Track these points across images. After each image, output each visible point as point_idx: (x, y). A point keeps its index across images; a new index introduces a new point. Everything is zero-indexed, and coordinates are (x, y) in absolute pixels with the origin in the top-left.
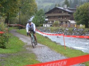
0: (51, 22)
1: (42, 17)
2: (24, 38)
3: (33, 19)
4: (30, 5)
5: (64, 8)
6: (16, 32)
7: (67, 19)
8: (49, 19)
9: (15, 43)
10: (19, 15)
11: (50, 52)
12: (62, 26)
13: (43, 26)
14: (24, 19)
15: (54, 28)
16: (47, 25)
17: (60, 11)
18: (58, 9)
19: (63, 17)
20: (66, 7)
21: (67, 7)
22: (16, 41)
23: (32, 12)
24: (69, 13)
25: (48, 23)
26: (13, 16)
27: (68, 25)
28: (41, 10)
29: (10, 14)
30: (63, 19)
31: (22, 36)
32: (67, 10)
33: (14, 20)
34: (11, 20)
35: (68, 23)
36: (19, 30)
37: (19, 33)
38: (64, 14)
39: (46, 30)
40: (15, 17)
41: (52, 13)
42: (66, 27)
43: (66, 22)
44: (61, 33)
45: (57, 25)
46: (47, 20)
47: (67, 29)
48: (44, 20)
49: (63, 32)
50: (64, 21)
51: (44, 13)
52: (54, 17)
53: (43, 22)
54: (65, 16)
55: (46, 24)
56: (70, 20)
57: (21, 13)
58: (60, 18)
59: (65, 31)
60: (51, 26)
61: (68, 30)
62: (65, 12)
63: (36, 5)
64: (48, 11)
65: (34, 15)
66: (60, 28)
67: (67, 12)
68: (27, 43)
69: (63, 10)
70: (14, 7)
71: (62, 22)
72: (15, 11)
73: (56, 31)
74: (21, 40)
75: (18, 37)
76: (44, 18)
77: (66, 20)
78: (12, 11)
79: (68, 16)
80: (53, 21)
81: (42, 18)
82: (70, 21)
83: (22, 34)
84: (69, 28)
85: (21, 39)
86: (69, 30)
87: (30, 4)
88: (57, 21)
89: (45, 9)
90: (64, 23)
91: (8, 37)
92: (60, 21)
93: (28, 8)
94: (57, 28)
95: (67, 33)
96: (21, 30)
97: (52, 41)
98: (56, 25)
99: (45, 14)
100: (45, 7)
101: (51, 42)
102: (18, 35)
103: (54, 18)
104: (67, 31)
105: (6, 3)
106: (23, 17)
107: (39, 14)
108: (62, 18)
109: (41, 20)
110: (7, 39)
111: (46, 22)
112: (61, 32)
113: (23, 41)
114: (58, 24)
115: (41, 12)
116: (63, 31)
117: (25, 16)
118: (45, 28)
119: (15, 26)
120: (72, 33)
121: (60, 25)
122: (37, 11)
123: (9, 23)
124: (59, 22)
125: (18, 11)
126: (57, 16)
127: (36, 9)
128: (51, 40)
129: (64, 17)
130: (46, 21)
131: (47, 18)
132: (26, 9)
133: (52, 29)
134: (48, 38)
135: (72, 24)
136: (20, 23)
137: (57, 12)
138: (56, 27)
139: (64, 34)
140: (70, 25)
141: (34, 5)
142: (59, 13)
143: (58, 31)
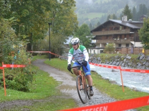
0: (101, 46)
1: (87, 37)
2: (57, 74)
4: (65, 19)
5: (123, 22)
6: (44, 64)
7: (129, 40)
8: (98, 41)
9: (43, 82)
10: (48, 36)
11: (100, 97)
12: (120, 51)
14: (57, 42)
15: (107, 55)
16: (94, 51)
17: (117, 26)
18: (113, 23)
19: (121, 36)
20: (126, 20)
21: (128, 20)
22: (45, 79)
23: (69, 29)
24: (132, 30)
25: (97, 47)
26: (39, 38)
27: (130, 50)
28: (85, 26)
29: (33, 34)
30: (122, 40)
31: (54, 70)
32: (128, 25)
33: (40, 43)
34: (36, 44)
35: (130, 46)
36: (48, 60)
37: (49, 65)
38: (123, 32)
39: (94, 59)
40: (42, 38)
41: (103, 30)
42: (128, 53)
43: (127, 45)
44: (118, 63)
45: (112, 50)
46: (94, 41)
48: (89, 43)
49: (121, 62)
50: (123, 44)
51: (90, 30)
52: (107, 37)
53: (89, 46)
54: (125, 35)
55: (92, 49)
57: (51, 32)
58: (117, 38)
59: (125, 60)
60: (102, 52)
61: (130, 58)
62: (125, 27)
63: (76, 19)
64: (95, 27)
65: (73, 35)
66: (116, 56)
67: (129, 27)
68: (62, 82)
69: (120, 25)
70: (40, 23)
71: (120, 45)
72: (41, 29)
73: (111, 60)
74: (52, 77)
75: (47, 72)
76: (90, 39)
77: (127, 42)
78: (38, 29)
79: (130, 35)
80: (105, 44)
81: (86, 40)
82: (133, 42)
83: (54, 67)
84: (132, 55)
85: (52, 75)
86: (131, 59)
87: (66, 16)
88: (112, 44)
89: (90, 24)
90: (124, 46)
91: (33, 73)
92: (117, 44)
93: (62, 23)
94: (111, 55)
95: (129, 64)
96: (52, 60)
97: (103, 79)
98: (110, 50)
99: (91, 32)
100: (91, 20)
101: (101, 80)
102: (47, 70)
104: (129, 60)
105: (28, 17)
106: (55, 39)
107: (81, 32)
108: (121, 38)
110: (30, 76)
111: (94, 46)
112: (118, 61)
113: (55, 78)
114: (114, 48)
115: (84, 28)
116: (121, 60)
117: (57, 38)
118: (92, 55)
119: (42, 54)
120: (136, 63)
121: (117, 50)
122: (77, 27)
123: (32, 49)
124: (115, 46)
125: (47, 29)
126: (111, 35)
127: (75, 25)
128: (101, 77)
129: (123, 36)
130: (93, 44)
131: (94, 39)
132: (59, 26)
133: (104, 57)
134: (97, 73)
135: (136, 49)
136: (50, 49)
137: (112, 29)
138: (110, 53)
139: (123, 65)
140: (134, 50)
141: (72, 18)
142: (115, 29)
143: (114, 60)
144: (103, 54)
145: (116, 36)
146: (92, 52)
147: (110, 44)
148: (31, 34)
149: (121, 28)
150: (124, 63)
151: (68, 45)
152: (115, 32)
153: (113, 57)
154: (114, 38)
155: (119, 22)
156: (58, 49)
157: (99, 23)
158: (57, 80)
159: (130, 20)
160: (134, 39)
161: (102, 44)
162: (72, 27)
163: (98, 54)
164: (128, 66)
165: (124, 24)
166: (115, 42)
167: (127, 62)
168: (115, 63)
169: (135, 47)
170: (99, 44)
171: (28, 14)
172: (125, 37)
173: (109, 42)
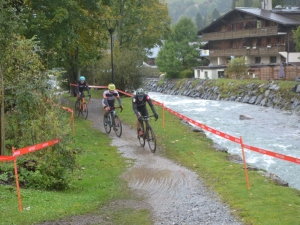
0: (219, 63)
1: (190, 44)
3: (160, 53)
4: (144, 13)
5: (263, 11)
7: (276, 50)
8: (213, 52)
9: (97, 162)
12: (258, 73)
13: (193, 75)
15: (232, 82)
16: (206, 73)
17: (251, 21)
18: (244, 14)
19: (259, 41)
20: (269, 7)
21: (274, 6)
22: (102, 154)
23: (153, 35)
24: (282, 27)
25: (211, 65)
26: (92, 57)
27: (278, 71)
28: (186, 23)
30: (261, 49)
32: (273, 17)
35: (279, 61)
38: (263, 32)
39: (206, 90)
40: (98, 58)
41: (224, 30)
42: (273, 77)
43: (273, 59)
44: (253, 98)
45: (242, 71)
46: (206, 53)
47: (275, 87)
48: (195, 56)
49: (260, 97)
50: (265, 56)
51: (196, 28)
52: (231, 43)
53: (195, 62)
54: (269, 39)
55: (202, 69)
56: (286, 50)
58: (251, 46)
59: (267, 92)
60: (221, 74)
61: (277, 88)
62: (267, 23)
63: (165, 12)
64: (209, 23)
65: (160, 44)
66: (249, 84)
67: (275, 23)
68: (134, 160)
69: (258, 18)
70: (93, 28)
71: (258, 59)
72: (95, 38)
73: (237, 94)
74: (115, 148)
76: (198, 49)
77: (272, 53)
78: (88, 40)
79: (278, 38)
80: (227, 59)
81: (189, 50)
82: (284, 54)
84: (282, 82)
85: (116, 142)
86: (280, 90)
87: (145, 8)
88: (242, 59)
90: (265, 62)
91: (74, 153)
92: (250, 57)
93: (138, 21)
94: (239, 82)
95: (275, 101)
98: (238, 70)
99: (200, 33)
100: (200, 6)
101: (211, 154)
103: (231, 47)
104: (276, 92)
105: (65, 21)
106: (124, 57)
107: (179, 34)
108: (259, 45)
109: (187, 58)
110: (68, 159)
111: (205, 63)
112: (253, 95)
113: (121, 150)
114: (245, 67)
115: (183, 27)
116: (259, 93)
118: (201, 82)
120: (290, 98)
121: (252, 71)
122: (168, 29)
124: (247, 61)
125: (107, 39)
126: (240, 40)
127: (165, 25)
129: (264, 42)
130: (203, 58)
131: (205, 48)
132: (132, 28)
133: (225, 87)
135: (291, 67)
137: (240, 27)
138: (238, 77)
139: (263, 102)
140: (285, 70)
141: (158, 11)
142: (247, 27)
143: (245, 93)
144: (222, 80)
145: (249, 41)
146: (202, 75)
147: (238, 60)
148: (77, 51)
149: (259, 23)
150: (265, 100)
152: (247, 34)
153: (244, 87)
154: (245, 45)
155: (256, 11)
156: (131, 78)
158: (125, 156)
159: (277, 7)
160: (286, 46)
161: (221, 57)
162: (158, 28)
163: (214, 80)
164: (274, 104)
165: (265, 16)
166: (247, 55)
167: (271, 96)
168: (246, 98)
170: (215, 59)
171: (66, 17)
172: (268, 44)
173: (236, 53)
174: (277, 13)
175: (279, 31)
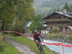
1: (40, 22)
2: (20, 47)
3: (31, 25)
4: (27, 11)
5: (64, 13)
6: (12, 39)
7: (67, 25)
8: (47, 25)
9: (11, 52)
10: (15, 21)
12: (61, 32)
13: (41, 32)
14: (21, 26)
15: (53, 35)
16: (45, 31)
17: (60, 16)
19: (62, 22)
20: (66, 12)
21: (67, 12)
22: (12, 50)
23: (29, 17)
24: (69, 18)
25: (47, 29)
26: (9, 22)
27: (68, 32)
28: (39, 16)
29: (6, 20)
30: (63, 25)
31: (18, 44)
32: (67, 15)
33: (10, 26)
34: (7, 26)
35: (68, 29)
36: (15, 37)
37: (16, 41)
38: (64, 20)
39: (45, 37)
40: (11, 23)
41: (51, 18)
42: (67, 34)
43: (66, 28)
44: (60, 40)
45: (56, 32)
46: (45, 25)
47: (67, 36)
49: (62, 39)
50: (64, 27)
51: (42, 18)
52: (53, 23)
53: (41, 28)
54: (65, 22)
55: (44, 30)
56: (71, 26)
57: (17, 19)
58: (60, 24)
59: (65, 38)
60: (50, 32)
61: (68, 37)
62: (65, 17)
63: (34, 10)
64: (46, 16)
65: (31, 21)
66: (59, 35)
67: (67, 17)
68: (23, 53)
69: (62, 15)
70: (10, 13)
71: (62, 28)
72: (11, 16)
73: (55, 38)
74: (17, 49)
75: (14, 46)
76: (43, 24)
77: (66, 26)
78: (8, 17)
79: (68, 22)
80: (52, 28)
81: (40, 24)
82: (70, 27)
83: (19, 42)
84: (70, 35)
85: (17, 47)
86: (69, 37)
87: (27, 9)
88: (57, 27)
89: (43, 14)
90: (64, 29)
91: (3, 46)
92: (59, 27)
93: (25, 13)
94: (56, 35)
96: (17, 37)
97: (50, 51)
98: (55, 31)
99: (43, 19)
100: (43, 12)
102: (14, 44)
104: (68, 38)
106: (20, 23)
107: (37, 19)
108: (62, 24)
109: (39, 26)
111: (45, 29)
112: (60, 39)
113: (19, 50)
114: (58, 30)
115: (38, 17)
116: (62, 38)
118: (43, 34)
119: (11, 33)
121: (60, 32)
122: (34, 16)
123: (5, 29)
124: (58, 29)
125: (14, 17)
126: (56, 22)
128: (49, 49)
130: (44, 27)
131: (45, 24)
132: (23, 15)
133: (51, 36)
134: (47, 47)
136: (16, 30)
137: (56, 18)
138: (55, 33)
139: (63, 41)
140: (70, 31)
141: (31, 10)
142: (58, 18)
143: (58, 38)
144: (50, 34)
145: (59, 22)
146: (44, 32)
147: (55, 28)
148: (4, 20)
149: (62, 17)
150: (64, 40)
151: (28, 27)
152: (59, 20)
153: (57, 36)
154: (58, 23)
155: (62, 13)
156: (22, 30)
157: (48, 14)
158: (20, 51)
159: (68, 12)
160: (71, 24)
161: (50, 27)
162: (31, 16)
163: (47, 34)
164: (67, 42)
165: (64, 15)
166: (58, 26)
167: (66, 39)
168: (58, 40)
169: (71, 30)
170: (48, 27)
171: (2, 7)
172: (65, 24)
173: (55, 26)
174: (68, 14)
175: (68, 20)
